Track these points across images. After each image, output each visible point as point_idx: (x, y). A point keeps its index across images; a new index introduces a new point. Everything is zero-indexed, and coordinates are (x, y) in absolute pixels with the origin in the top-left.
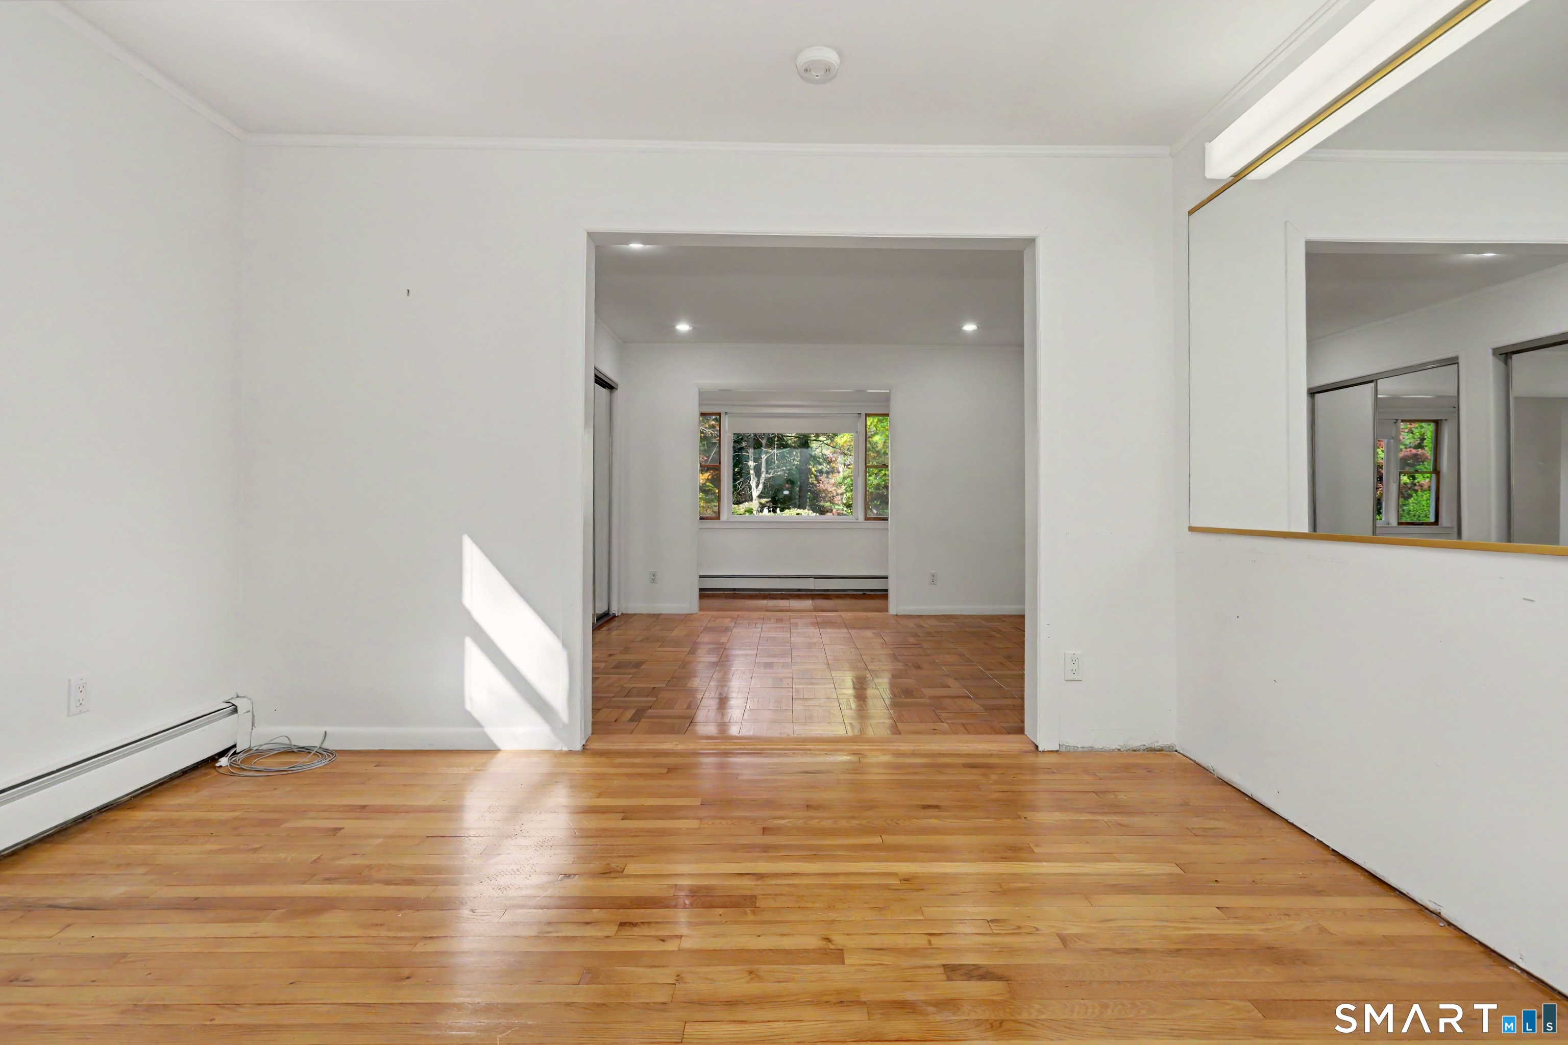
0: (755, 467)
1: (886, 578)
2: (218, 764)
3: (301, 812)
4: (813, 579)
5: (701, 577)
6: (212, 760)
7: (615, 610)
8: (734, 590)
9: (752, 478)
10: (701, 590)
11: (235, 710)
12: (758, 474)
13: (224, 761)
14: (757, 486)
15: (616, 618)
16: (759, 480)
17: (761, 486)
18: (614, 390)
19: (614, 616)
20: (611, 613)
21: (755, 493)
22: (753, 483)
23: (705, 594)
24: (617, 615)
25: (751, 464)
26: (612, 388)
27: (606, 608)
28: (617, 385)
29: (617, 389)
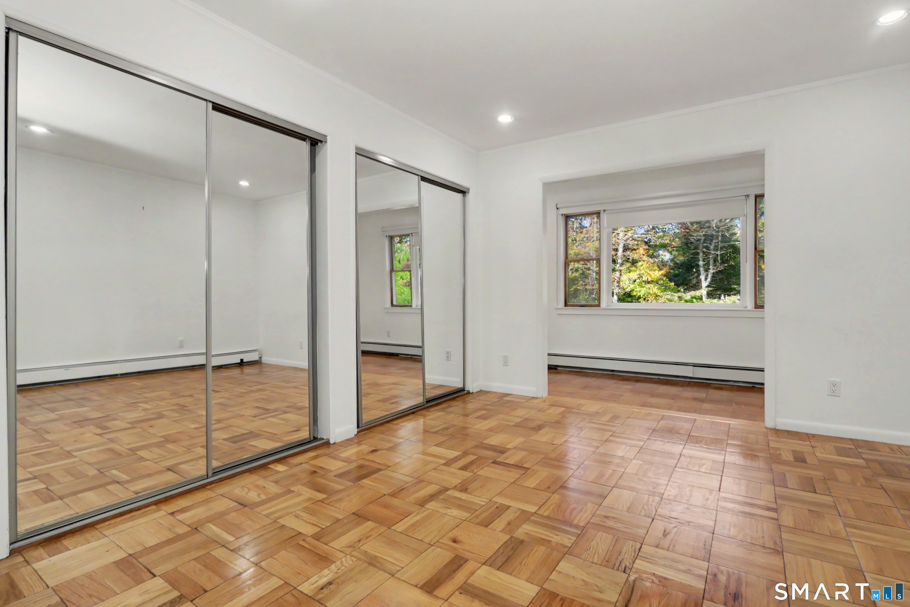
0: (704, 265)
1: (762, 370)
4: (692, 367)
7: (471, 387)
8: (613, 371)
9: (702, 274)
12: (707, 270)
14: (706, 279)
15: (471, 395)
16: (707, 275)
17: (709, 280)
18: (467, 193)
19: (467, 392)
20: (466, 389)
21: (704, 284)
22: (702, 277)
24: (471, 392)
25: (701, 263)
26: (463, 192)
27: (460, 386)
28: (468, 189)
29: (468, 192)
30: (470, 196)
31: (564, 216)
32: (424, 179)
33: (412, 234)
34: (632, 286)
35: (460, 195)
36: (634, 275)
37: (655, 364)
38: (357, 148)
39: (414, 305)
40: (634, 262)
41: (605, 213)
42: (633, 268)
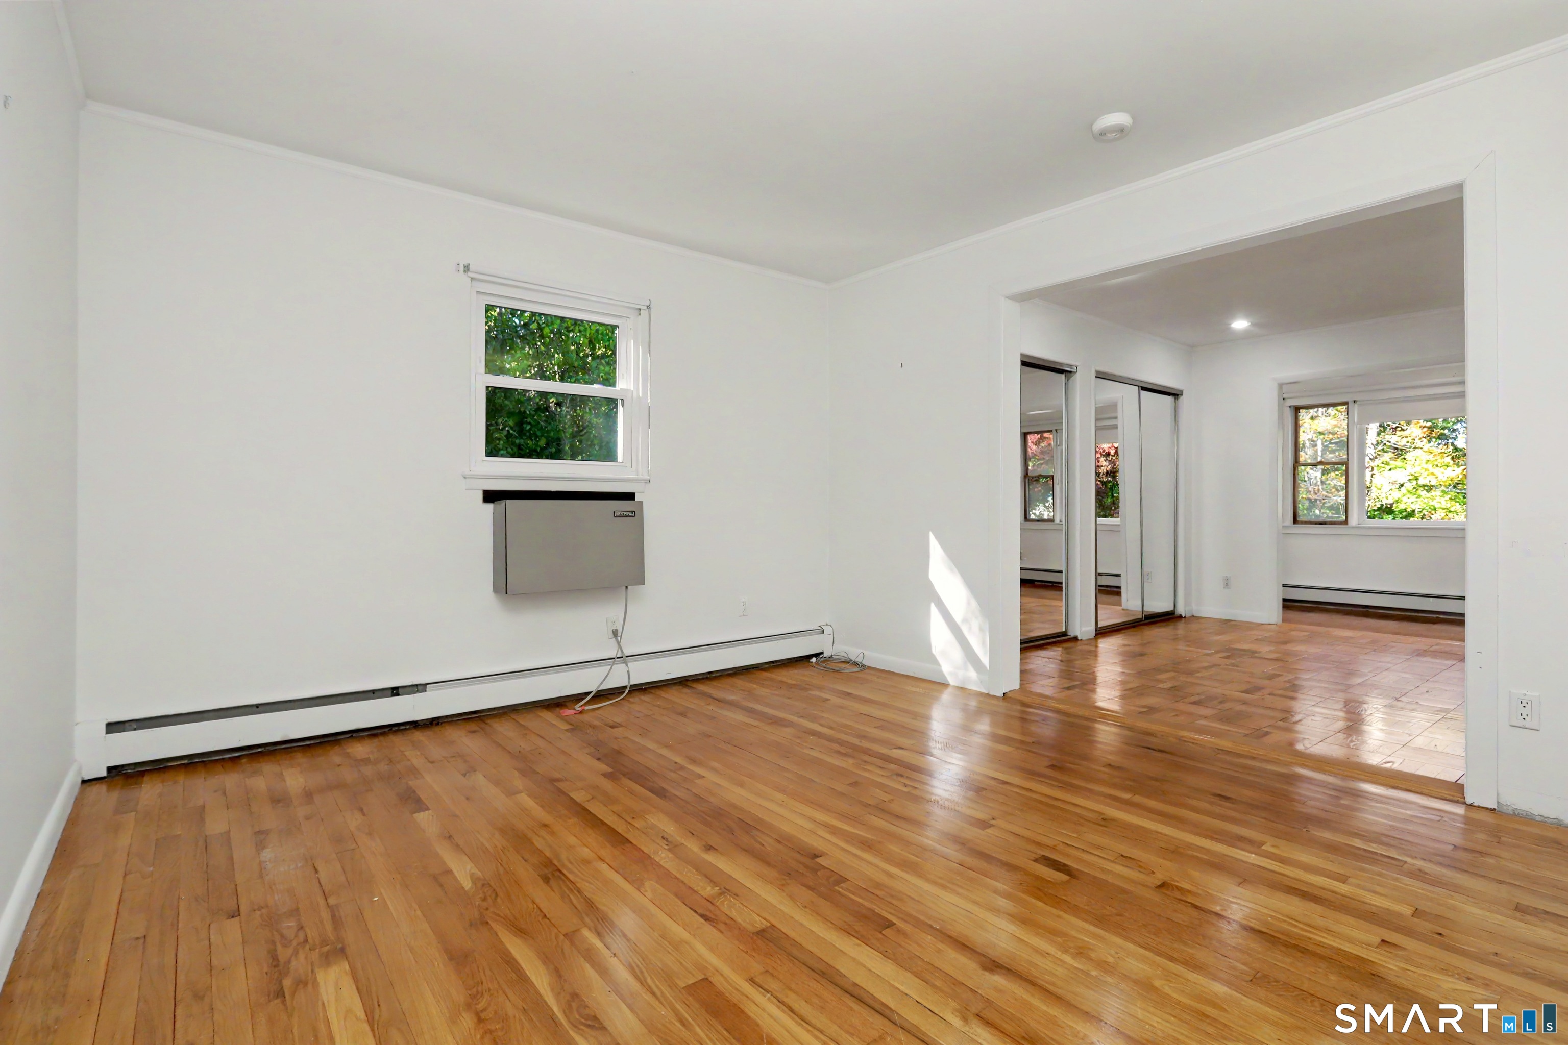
2: (811, 660)
3: (820, 688)
5: (1284, 586)
6: (810, 657)
7: (1181, 610)
10: (1284, 600)
11: (823, 632)
13: (814, 660)
15: (1185, 620)
18: (1179, 396)
19: (1180, 617)
20: (1178, 613)
23: (1289, 604)
24: (1185, 616)
26: (1175, 395)
27: (1171, 608)
28: (1182, 392)
29: (1182, 395)
30: (1182, 399)
31: (1293, 408)
32: (1144, 389)
33: (1056, 430)
34: (1396, 495)
35: (1169, 399)
36: (1401, 476)
37: (1431, 599)
38: (1097, 372)
39: (1057, 520)
40: (1399, 452)
41: (1356, 405)
42: (1399, 462)
